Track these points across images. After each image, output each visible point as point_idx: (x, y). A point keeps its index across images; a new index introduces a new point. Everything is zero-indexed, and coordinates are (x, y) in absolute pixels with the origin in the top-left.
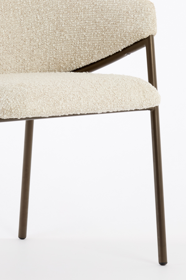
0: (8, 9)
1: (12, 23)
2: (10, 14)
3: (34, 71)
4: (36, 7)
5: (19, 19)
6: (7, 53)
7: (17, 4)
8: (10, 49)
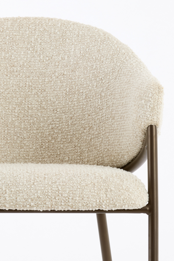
0: (74, 92)
1: (74, 108)
2: (75, 98)
3: (92, 163)
4: (99, 90)
5: (82, 104)
6: (65, 141)
7: (84, 86)
8: (69, 137)
